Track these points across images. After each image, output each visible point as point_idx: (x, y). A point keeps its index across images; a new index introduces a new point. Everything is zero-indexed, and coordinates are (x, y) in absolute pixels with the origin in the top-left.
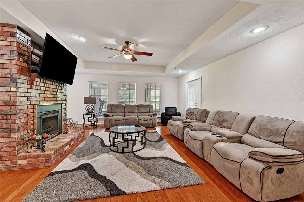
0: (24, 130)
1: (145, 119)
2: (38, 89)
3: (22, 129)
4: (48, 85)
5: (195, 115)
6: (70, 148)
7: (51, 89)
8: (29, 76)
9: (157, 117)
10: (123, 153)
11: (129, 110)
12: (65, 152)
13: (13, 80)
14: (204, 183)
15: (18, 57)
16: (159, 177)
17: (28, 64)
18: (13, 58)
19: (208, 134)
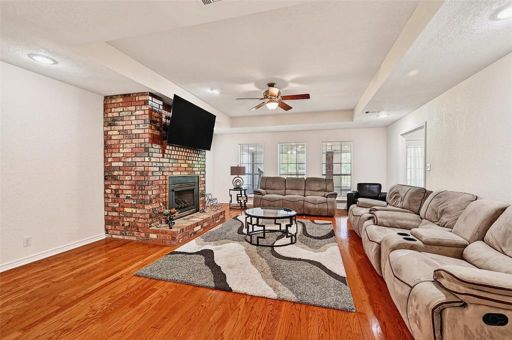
0: (156, 202)
1: (315, 201)
2: (170, 158)
3: (154, 201)
4: (181, 153)
5: (401, 198)
6: (202, 230)
7: (185, 157)
8: (161, 144)
9: (337, 199)
10: (258, 245)
11: (293, 186)
12: (195, 233)
13: (146, 150)
14: (354, 311)
15: (150, 125)
16: (285, 284)
17: (160, 131)
18: (146, 127)
19: (391, 233)
